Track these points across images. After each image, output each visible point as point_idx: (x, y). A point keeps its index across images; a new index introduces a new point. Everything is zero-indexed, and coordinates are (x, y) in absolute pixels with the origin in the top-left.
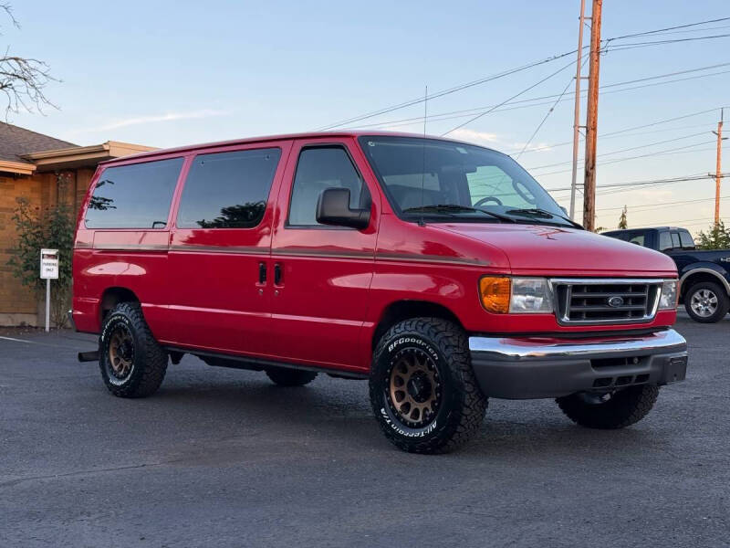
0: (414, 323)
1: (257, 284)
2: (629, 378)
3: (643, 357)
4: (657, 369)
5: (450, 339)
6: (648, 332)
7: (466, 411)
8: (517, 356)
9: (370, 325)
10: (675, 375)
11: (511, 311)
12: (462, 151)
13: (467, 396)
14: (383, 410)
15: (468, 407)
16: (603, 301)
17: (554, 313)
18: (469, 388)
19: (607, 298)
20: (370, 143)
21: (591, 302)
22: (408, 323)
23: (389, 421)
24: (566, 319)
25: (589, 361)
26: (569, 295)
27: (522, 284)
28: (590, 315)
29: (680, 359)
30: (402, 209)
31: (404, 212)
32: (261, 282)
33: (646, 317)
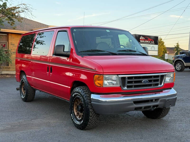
0: (79, 88)
1: (47, 73)
2: (150, 107)
3: (157, 100)
4: (162, 103)
5: (87, 94)
6: (160, 90)
7: (90, 118)
8: (106, 101)
9: (69, 87)
10: (170, 105)
11: (104, 86)
12: (108, 31)
13: (91, 113)
14: (72, 114)
15: (91, 116)
16: (140, 82)
17: (120, 86)
18: (91, 110)
19: (142, 81)
20: (74, 30)
21: (136, 82)
22: (77, 88)
23: (73, 118)
24: (126, 88)
25: (133, 102)
26: (127, 80)
27: (108, 77)
28: (136, 86)
29: (172, 99)
30: (79, 51)
31: (79, 52)
32: (48, 72)
33: (159, 86)
